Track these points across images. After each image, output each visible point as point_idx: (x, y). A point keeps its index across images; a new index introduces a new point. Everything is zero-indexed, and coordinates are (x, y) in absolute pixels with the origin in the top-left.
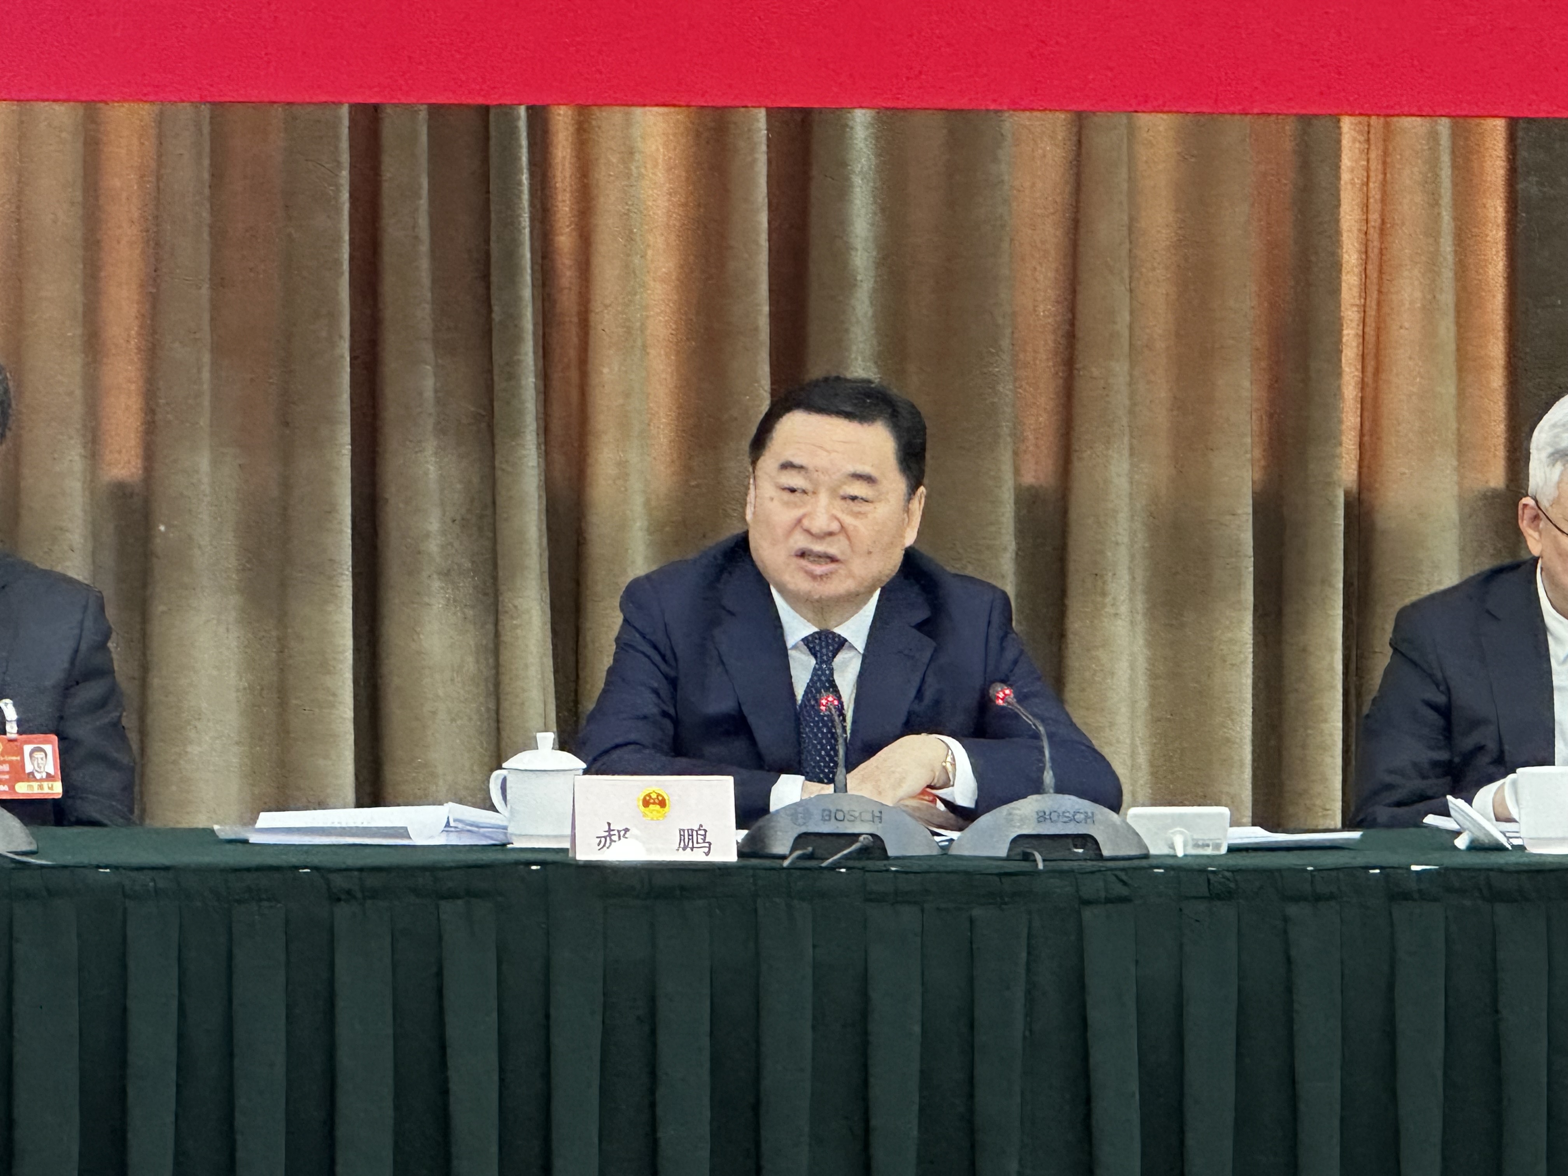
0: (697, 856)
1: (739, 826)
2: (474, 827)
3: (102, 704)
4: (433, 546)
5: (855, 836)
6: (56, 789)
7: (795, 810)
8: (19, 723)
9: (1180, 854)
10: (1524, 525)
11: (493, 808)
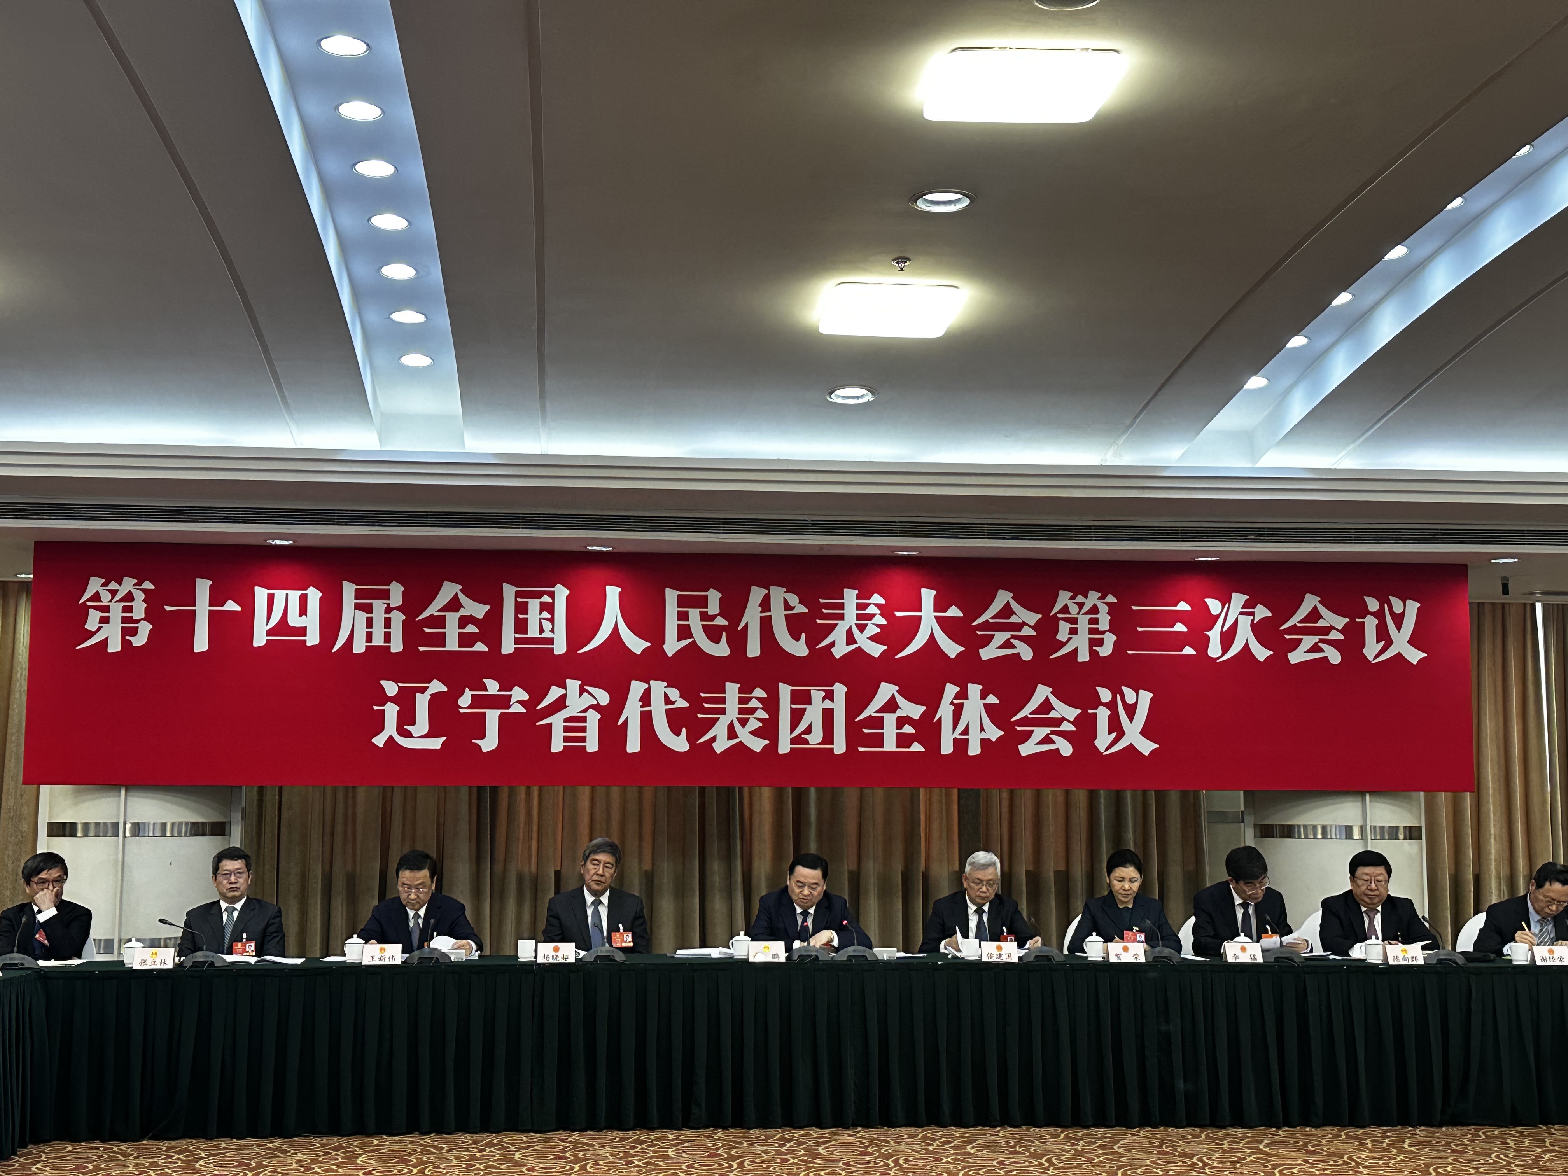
0: (776, 960)
1: (786, 953)
2: (726, 954)
3: (641, 924)
4: (717, 884)
5: (811, 956)
6: (631, 944)
7: (799, 949)
8: (623, 929)
9: (886, 959)
10: (963, 881)
11: (730, 949)
